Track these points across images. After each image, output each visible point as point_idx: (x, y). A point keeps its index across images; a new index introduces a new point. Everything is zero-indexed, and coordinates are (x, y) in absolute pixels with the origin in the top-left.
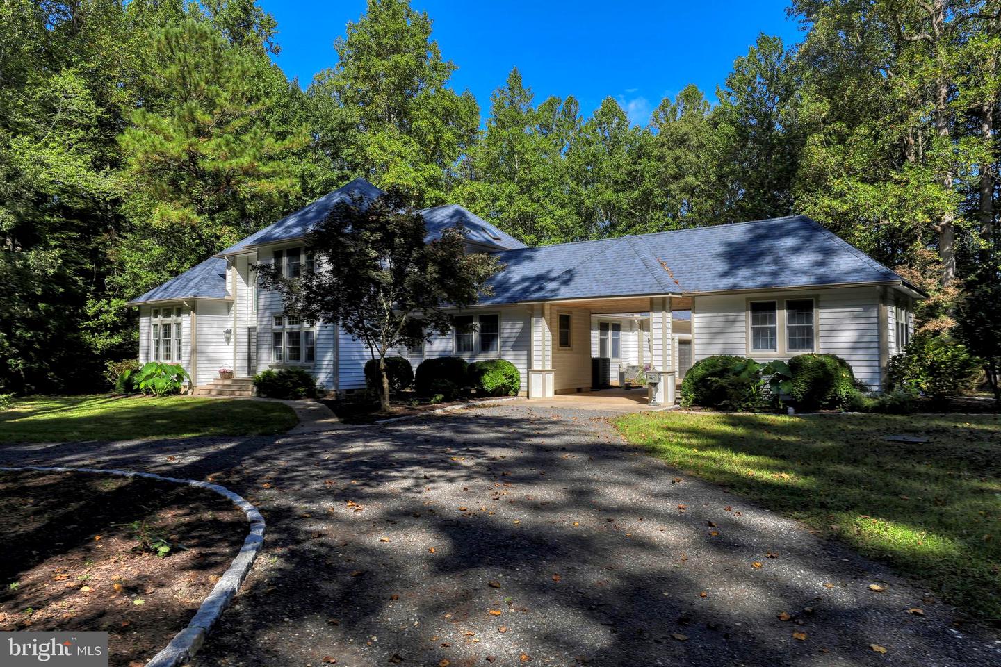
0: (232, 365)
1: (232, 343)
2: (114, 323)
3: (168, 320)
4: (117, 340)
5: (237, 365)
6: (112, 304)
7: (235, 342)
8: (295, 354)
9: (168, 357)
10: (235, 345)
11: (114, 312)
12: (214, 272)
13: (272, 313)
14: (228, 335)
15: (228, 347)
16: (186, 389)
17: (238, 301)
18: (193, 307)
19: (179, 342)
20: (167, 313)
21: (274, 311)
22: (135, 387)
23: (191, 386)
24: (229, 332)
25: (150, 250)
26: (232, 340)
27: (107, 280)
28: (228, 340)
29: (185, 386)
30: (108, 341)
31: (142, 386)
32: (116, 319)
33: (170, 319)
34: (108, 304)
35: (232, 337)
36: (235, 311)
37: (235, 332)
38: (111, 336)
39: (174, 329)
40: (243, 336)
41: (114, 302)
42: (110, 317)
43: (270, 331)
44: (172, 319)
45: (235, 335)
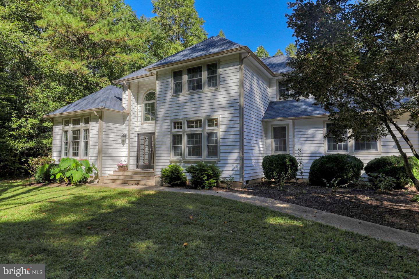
0: (127, 160)
1: (126, 145)
2: (30, 133)
3: (77, 127)
4: (32, 144)
5: (131, 161)
6: (29, 121)
7: (129, 144)
8: (195, 151)
9: (76, 154)
10: (129, 146)
11: (30, 127)
12: (112, 96)
13: (171, 120)
14: (124, 138)
15: (124, 147)
16: (93, 179)
17: (131, 114)
18: (100, 116)
19: (87, 143)
20: (76, 122)
21: (173, 118)
22: (52, 177)
23: (97, 177)
24: (124, 136)
25: (55, 88)
26: (127, 142)
27: (26, 107)
28: (123, 142)
29: (92, 177)
30: (26, 145)
31: (58, 177)
32: (31, 131)
33: (79, 126)
34: (26, 121)
35: (127, 140)
36: (129, 121)
37: (129, 136)
38: (27, 142)
39: (82, 135)
40: (135, 139)
41: (30, 120)
42: (27, 130)
43: (169, 133)
44: (82, 126)
45: (129, 138)
